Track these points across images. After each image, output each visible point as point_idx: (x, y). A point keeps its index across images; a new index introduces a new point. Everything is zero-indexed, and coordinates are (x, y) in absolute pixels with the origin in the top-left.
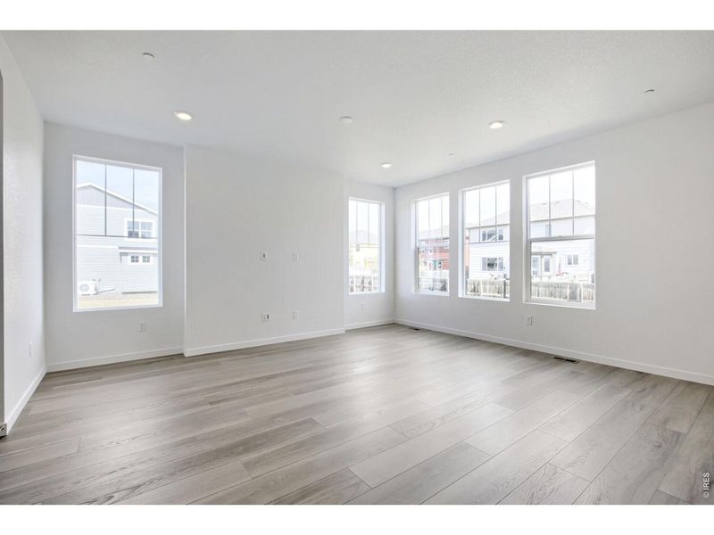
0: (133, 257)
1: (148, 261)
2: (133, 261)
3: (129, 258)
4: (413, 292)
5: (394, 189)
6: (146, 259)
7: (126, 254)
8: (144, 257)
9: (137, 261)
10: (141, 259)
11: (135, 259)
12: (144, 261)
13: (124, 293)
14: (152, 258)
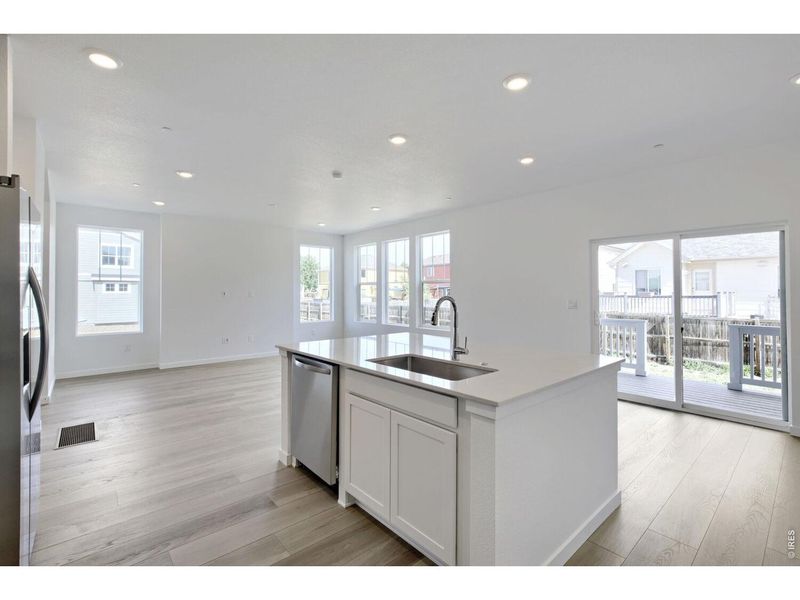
0: (108, 285)
1: (126, 290)
2: (108, 290)
3: (104, 286)
4: (355, 320)
5: (343, 236)
6: (123, 287)
7: (100, 282)
8: (121, 285)
9: (113, 290)
10: (117, 287)
11: (110, 287)
12: (121, 290)
13: (97, 325)
14: (129, 287)
